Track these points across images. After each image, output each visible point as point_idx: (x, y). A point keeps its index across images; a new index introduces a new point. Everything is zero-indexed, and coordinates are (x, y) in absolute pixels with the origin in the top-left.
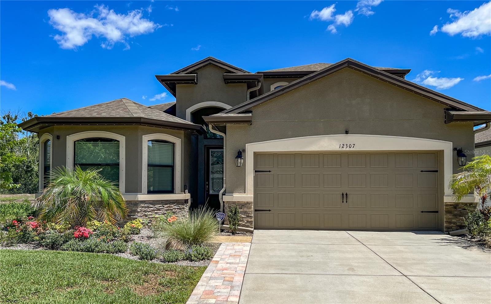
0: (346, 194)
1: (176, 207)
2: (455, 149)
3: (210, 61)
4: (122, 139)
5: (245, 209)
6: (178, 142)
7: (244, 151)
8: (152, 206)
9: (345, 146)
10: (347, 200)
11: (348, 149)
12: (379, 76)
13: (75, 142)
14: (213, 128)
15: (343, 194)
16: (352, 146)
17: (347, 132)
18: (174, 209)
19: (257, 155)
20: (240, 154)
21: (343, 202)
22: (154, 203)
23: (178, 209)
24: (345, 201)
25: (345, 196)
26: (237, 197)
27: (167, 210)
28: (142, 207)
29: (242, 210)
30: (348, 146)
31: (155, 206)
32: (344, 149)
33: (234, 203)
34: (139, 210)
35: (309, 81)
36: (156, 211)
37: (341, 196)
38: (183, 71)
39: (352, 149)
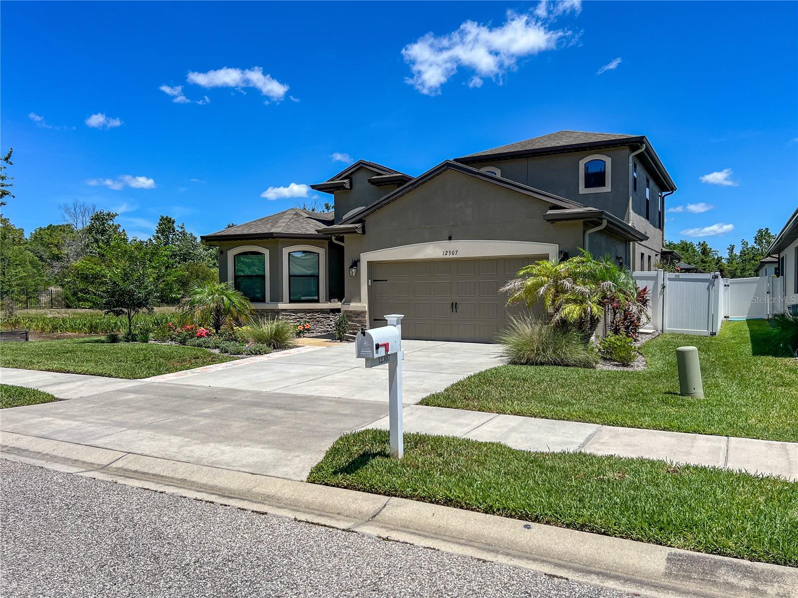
0: (456, 304)
1: (320, 316)
2: (560, 252)
3: (361, 165)
4: (266, 252)
5: (360, 318)
6: (322, 252)
7: (359, 261)
8: (294, 314)
9: (448, 253)
10: (456, 310)
11: (451, 256)
12: (478, 176)
13: (235, 256)
14: (336, 239)
15: (453, 304)
16: (455, 252)
17: (450, 239)
18: (318, 317)
19: (370, 264)
20: (356, 264)
21: (453, 312)
22: (296, 311)
23: (322, 318)
24: (454, 310)
25: (454, 306)
26: (354, 306)
27: (310, 319)
28: (283, 315)
29: (357, 319)
30: (451, 253)
31: (298, 315)
32: (448, 256)
33: (351, 312)
34: (280, 318)
35: (411, 187)
36: (298, 320)
37: (450, 306)
38: (337, 178)
39: (455, 256)
